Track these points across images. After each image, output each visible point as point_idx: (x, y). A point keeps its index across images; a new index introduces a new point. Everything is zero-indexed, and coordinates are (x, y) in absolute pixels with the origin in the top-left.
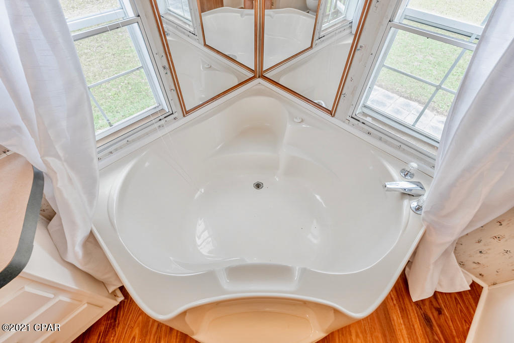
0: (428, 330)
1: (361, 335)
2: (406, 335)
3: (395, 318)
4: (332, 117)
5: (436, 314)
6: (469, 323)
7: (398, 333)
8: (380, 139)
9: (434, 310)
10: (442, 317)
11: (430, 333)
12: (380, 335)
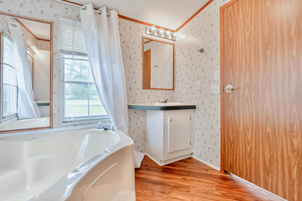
0: (151, 170)
1: (143, 189)
2: (150, 176)
3: (143, 177)
4: (52, 128)
5: (147, 166)
6: (153, 161)
7: (148, 178)
8: (81, 124)
9: (146, 166)
10: (149, 166)
11: (152, 170)
12: (146, 183)
